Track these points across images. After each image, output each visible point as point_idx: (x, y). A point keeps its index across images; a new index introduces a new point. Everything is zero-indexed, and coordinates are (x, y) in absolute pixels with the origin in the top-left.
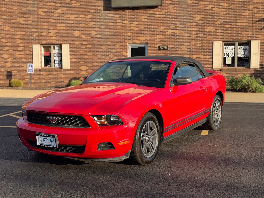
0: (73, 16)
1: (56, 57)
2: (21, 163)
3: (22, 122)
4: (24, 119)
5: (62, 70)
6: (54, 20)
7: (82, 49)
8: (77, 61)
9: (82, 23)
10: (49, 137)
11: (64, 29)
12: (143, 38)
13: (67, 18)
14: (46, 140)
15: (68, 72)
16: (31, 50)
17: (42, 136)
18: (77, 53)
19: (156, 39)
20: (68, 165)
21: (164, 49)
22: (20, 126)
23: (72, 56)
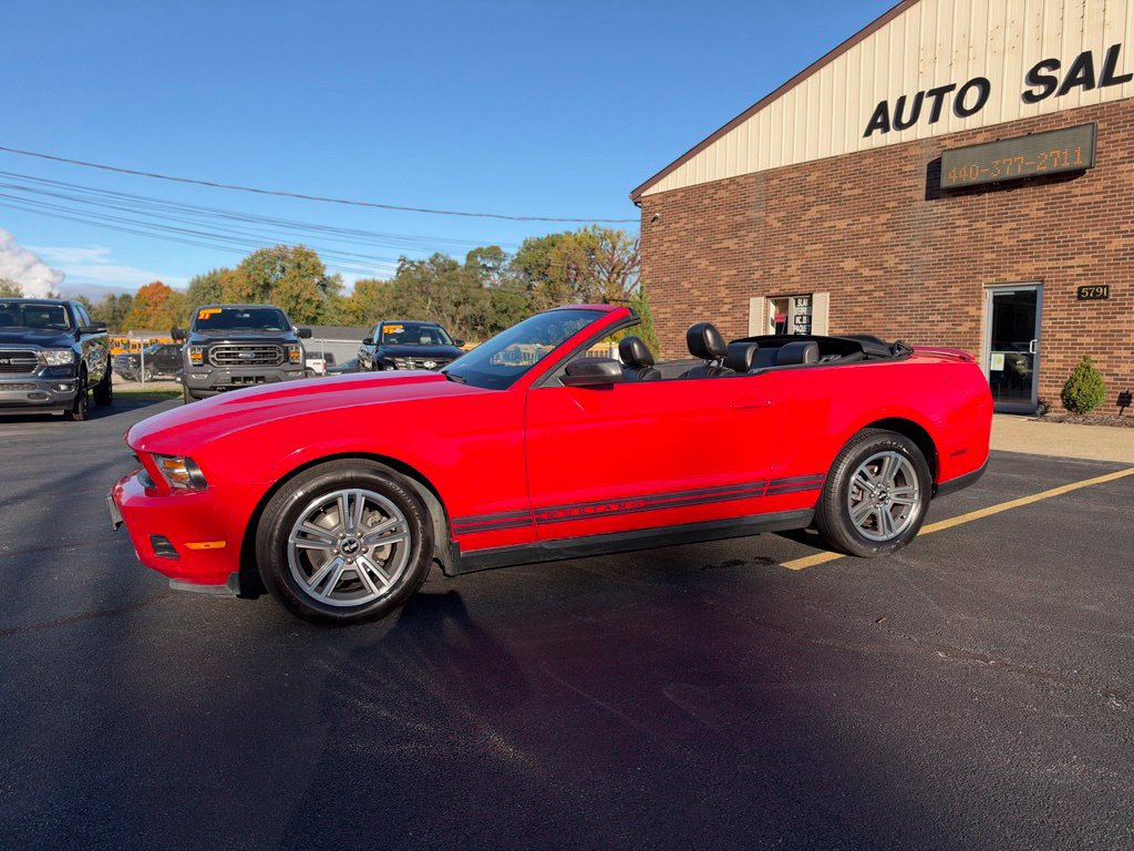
0: (844, 222)
1: (799, 325)
6: (798, 235)
7: (862, 302)
9: (863, 238)
11: (820, 257)
12: (1028, 268)
13: (829, 227)
16: (747, 311)
18: (846, 313)
21: (1096, 296)
23: (833, 321)
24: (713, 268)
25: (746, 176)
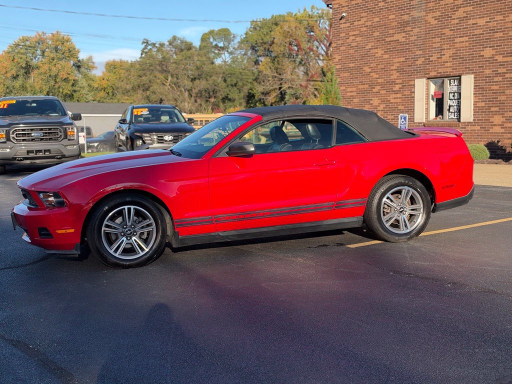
0: (483, 20)
1: (452, 100)
5: (459, 124)
6: (450, 30)
7: (497, 82)
8: (487, 105)
9: (498, 32)
11: (466, 47)
13: (473, 24)
15: (469, 128)
16: (413, 91)
18: (487, 91)
23: (477, 96)
24: (387, 56)
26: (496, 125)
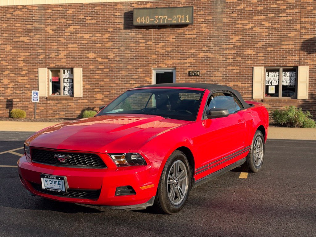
0: (87, 35)
1: (66, 83)
2: (22, 210)
3: (24, 161)
4: (27, 157)
5: (73, 98)
6: (64, 39)
7: (98, 73)
8: (92, 87)
9: (98, 44)
10: (56, 179)
11: (76, 51)
12: (170, 62)
13: (80, 37)
14: (53, 183)
15: (80, 101)
16: (37, 75)
17: (48, 178)
18: (91, 78)
19: (186, 63)
20: (79, 213)
21: (195, 75)
22: (22, 165)
23: (85, 82)
24: (15, 51)
25: (32, 6)
26: (98, 100)
